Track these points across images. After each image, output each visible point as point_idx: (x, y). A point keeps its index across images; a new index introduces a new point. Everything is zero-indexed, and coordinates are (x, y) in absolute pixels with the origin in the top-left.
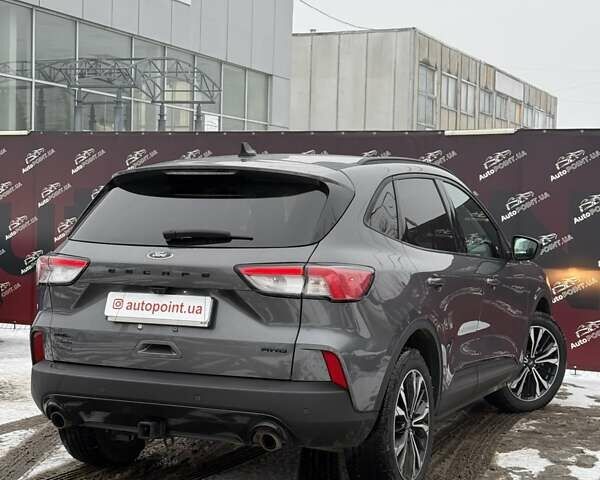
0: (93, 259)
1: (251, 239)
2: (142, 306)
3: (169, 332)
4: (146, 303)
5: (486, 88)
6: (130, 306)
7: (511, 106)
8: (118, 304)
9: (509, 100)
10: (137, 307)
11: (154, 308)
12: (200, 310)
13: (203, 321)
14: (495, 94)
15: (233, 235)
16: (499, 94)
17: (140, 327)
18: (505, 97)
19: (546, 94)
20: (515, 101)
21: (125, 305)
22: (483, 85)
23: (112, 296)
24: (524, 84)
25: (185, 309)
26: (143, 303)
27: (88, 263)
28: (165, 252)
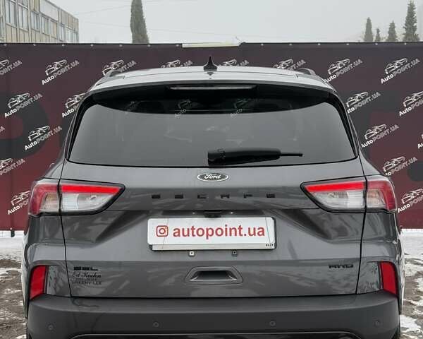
1: (301, 155)
2: (193, 232)
4: (196, 228)
5: (34, 10)
6: (177, 233)
7: (51, 24)
8: (162, 232)
9: (50, 20)
10: (186, 233)
11: (208, 233)
12: (262, 233)
13: (268, 243)
14: (40, 15)
15: (283, 151)
16: (43, 15)
17: (192, 254)
18: (47, 18)
19: (72, 16)
20: (53, 21)
21: (171, 232)
22: (32, 8)
23: (153, 224)
24: (58, 8)
25: (245, 231)
26: (193, 229)
27: (123, 189)
28: (218, 174)
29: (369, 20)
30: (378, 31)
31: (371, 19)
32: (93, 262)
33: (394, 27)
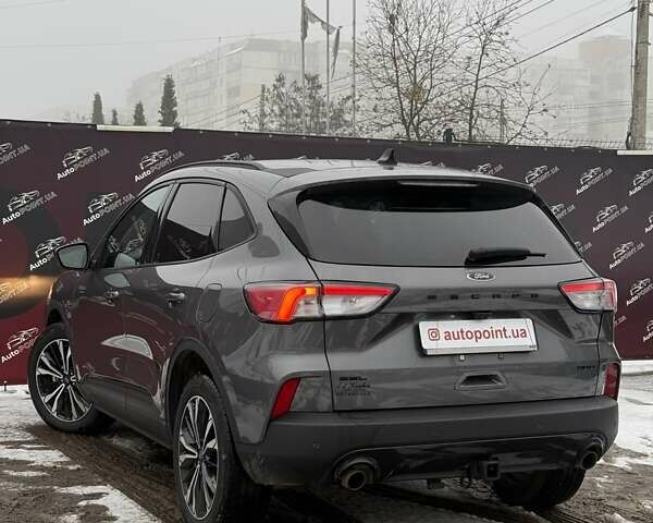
0: (403, 285)
1: (543, 255)
2: (461, 334)
3: (494, 361)
4: (465, 330)
6: (448, 336)
8: (434, 334)
10: (456, 336)
12: (524, 334)
13: (531, 344)
17: (462, 358)
21: (442, 335)
23: (424, 326)
25: (509, 333)
26: (462, 332)
27: (398, 289)
28: (486, 274)
29: (98, 97)
30: (115, 113)
31: (101, 95)
32: (360, 372)
33: (142, 110)
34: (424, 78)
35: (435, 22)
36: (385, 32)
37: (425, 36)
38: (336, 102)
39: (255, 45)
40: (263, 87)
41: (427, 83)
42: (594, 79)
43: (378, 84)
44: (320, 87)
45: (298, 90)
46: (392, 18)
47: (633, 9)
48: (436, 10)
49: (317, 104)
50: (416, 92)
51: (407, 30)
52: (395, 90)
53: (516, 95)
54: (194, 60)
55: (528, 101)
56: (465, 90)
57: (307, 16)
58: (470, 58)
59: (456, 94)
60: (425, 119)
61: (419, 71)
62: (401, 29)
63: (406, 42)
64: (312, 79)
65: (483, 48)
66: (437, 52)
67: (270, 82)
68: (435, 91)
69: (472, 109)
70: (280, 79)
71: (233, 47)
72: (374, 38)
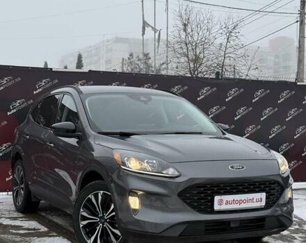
34: (200, 53)
35: (205, 27)
36: (182, 31)
37: (200, 34)
38: (157, 66)
39: (118, 40)
40: (123, 59)
41: (202, 55)
42: (277, 56)
43: (178, 56)
44: (150, 58)
45: (139, 60)
46: (185, 25)
47: (297, 22)
48: (206, 22)
49: (148, 66)
50: (197, 60)
51: (192, 31)
52: (186, 59)
53: (243, 61)
54: (90, 47)
55: (249, 64)
56: (220, 59)
57: (145, 24)
58: (221, 44)
59: (215, 61)
60: (200, 72)
61: (197, 50)
62: (189, 30)
63: (191, 37)
64: (146, 55)
65: (228, 39)
66: (206, 41)
67: (126, 56)
68: (205, 59)
69: (222, 67)
70: (131, 55)
71: (108, 41)
72: (177, 34)
